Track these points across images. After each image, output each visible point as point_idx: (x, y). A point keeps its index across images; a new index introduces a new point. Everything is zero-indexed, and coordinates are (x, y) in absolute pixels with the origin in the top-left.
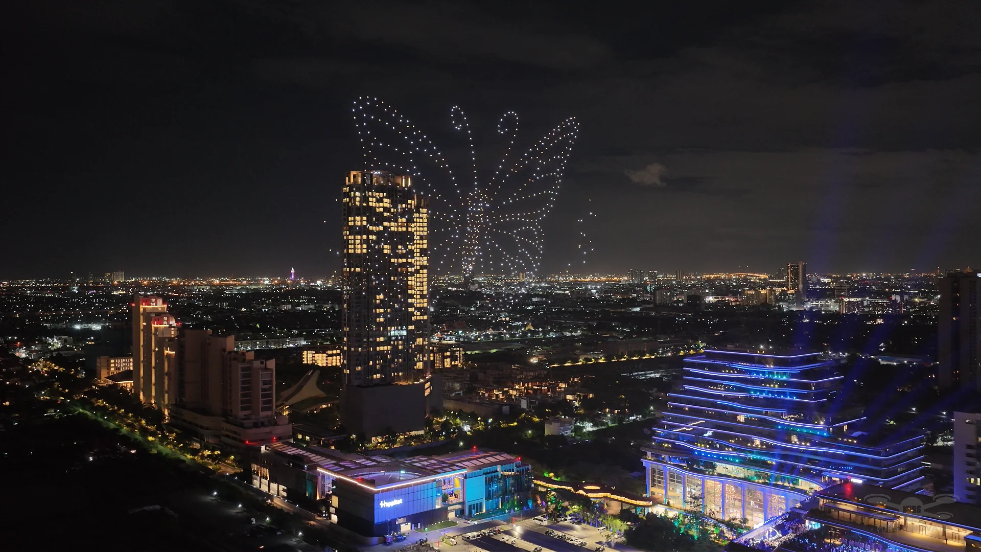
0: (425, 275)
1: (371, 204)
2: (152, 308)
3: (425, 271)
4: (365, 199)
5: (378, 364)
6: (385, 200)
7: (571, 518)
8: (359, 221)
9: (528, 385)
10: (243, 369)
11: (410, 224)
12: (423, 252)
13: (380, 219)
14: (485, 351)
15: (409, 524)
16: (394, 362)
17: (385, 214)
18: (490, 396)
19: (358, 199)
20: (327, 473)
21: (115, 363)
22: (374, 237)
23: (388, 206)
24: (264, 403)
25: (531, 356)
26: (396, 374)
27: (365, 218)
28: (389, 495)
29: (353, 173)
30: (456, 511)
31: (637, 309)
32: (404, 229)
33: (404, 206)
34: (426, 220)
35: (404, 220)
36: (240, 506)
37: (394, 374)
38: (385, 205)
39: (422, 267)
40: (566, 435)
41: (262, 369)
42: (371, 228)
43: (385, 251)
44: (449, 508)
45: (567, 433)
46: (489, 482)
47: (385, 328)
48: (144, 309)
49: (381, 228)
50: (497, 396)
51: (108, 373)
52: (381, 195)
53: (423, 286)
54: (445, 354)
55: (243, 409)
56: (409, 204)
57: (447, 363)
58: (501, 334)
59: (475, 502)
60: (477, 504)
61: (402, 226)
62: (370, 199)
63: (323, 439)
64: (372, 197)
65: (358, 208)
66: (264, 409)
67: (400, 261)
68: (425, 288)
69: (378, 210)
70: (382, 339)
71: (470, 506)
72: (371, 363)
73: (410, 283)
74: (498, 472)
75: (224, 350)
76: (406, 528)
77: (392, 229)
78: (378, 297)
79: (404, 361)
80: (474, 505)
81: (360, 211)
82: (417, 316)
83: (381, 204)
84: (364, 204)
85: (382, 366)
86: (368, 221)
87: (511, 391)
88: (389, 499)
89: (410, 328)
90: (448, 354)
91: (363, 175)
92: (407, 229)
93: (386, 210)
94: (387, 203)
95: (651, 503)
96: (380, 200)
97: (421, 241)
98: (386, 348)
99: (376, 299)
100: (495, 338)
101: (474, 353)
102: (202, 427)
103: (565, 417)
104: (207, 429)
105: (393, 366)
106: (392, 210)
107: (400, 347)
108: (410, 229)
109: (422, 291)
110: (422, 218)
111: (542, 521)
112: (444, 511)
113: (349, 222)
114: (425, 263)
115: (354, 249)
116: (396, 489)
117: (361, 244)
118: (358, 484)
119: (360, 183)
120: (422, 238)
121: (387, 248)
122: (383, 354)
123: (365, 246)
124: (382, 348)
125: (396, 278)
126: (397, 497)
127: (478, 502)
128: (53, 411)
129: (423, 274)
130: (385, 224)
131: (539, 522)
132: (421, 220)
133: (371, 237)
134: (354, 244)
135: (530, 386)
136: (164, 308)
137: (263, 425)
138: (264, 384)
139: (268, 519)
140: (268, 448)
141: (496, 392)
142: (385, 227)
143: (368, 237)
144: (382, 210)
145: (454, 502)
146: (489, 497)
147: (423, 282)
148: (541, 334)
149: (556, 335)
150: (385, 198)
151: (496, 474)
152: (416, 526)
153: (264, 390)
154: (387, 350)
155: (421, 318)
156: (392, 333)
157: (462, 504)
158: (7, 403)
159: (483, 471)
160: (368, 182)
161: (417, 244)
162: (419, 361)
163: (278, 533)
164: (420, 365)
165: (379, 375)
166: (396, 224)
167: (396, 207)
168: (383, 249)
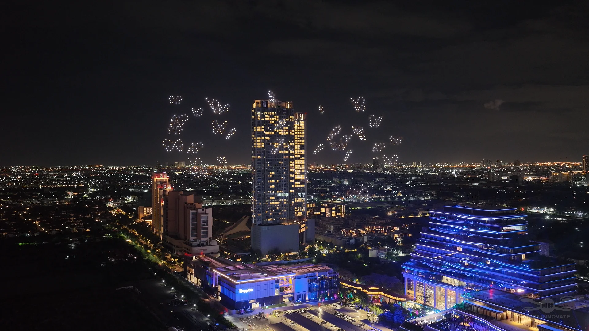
0: (303, 161)
1: (266, 119)
2: (160, 179)
3: (303, 158)
4: (263, 116)
5: (271, 213)
7: (354, 305)
8: (259, 129)
9: (373, 228)
10: (193, 214)
11: (291, 130)
12: (302, 147)
13: (272, 127)
14: (364, 208)
15: (258, 303)
16: (281, 211)
17: (275, 125)
18: (347, 234)
19: (259, 116)
20: (216, 272)
21: (147, 210)
22: (269, 138)
23: (278, 120)
24: (204, 233)
25: (389, 211)
26: (282, 218)
27: (263, 127)
28: (245, 286)
29: (257, 101)
30: (289, 298)
31: (476, 184)
32: (287, 133)
33: (287, 120)
34: (303, 128)
35: (287, 128)
36: (172, 289)
37: (281, 219)
38: (275, 119)
39: (301, 156)
40: (382, 258)
41: (202, 214)
42: (266, 133)
44: (284, 296)
45: (382, 256)
46: (310, 282)
47: (275, 192)
48: (157, 180)
49: (273, 133)
50: (352, 234)
51: (143, 215)
52: (273, 113)
53: (302, 167)
54: (332, 209)
55: (193, 236)
56: (290, 118)
57: (334, 214)
58: (380, 198)
59: (301, 293)
60: (302, 294)
61: (286, 132)
62: (266, 116)
63: (236, 254)
64: (267, 115)
65: (259, 122)
66: (203, 236)
67: (285, 152)
68: (303, 168)
69: (271, 122)
70: (274, 198)
71: (298, 296)
72: (267, 212)
73: (291, 165)
74: (316, 276)
75: (186, 203)
76: (256, 306)
77: (280, 133)
78: (271, 173)
79: (287, 211)
80: (300, 295)
81: (260, 123)
82: (297, 185)
83: (273, 119)
84: (262, 119)
85: (273, 213)
86: (264, 129)
87: (362, 232)
88: (245, 288)
89: (291, 191)
90: (334, 209)
91: (262, 103)
92: (289, 133)
93: (276, 122)
94: (277, 118)
95: (405, 299)
96: (272, 117)
97: (301, 141)
98: (276, 203)
99: (269, 174)
100: (375, 200)
101: (356, 209)
102: (175, 246)
103: (387, 247)
104: (177, 247)
105: (280, 213)
106: (280, 122)
107: (285, 203)
108: (291, 133)
109: (302, 170)
110: (302, 127)
111: (336, 306)
112: (280, 297)
113: (255, 130)
114: (303, 154)
115: (257, 145)
117: (261, 142)
118: (229, 279)
119: (260, 107)
120: (301, 138)
122: (274, 207)
123: (263, 143)
124: (273, 203)
125: (282, 162)
126: (250, 288)
127: (303, 293)
128: (107, 235)
129: (302, 160)
130: (275, 130)
131: (334, 307)
133: (266, 138)
134: (257, 142)
135: (375, 228)
136: (167, 179)
137: (203, 245)
138: (203, 222)
139: (183, 296)
140: (197, 258)
141: (350, 231)
142: (275, 133)
143: (265, 138)
144: (273, 122)
145: (289, 292)
146: (310, 290)
147: (302, 165)
148: (404, 198)
149: (414, 199)
150: (276, 115)
152: (262, 305)
153: (203, 225)
154: (277, 205)
155: (301, 186)
156: (280, 194)
157: (293, 294)
158: (88, 230)
159: (306, 275)
160: (265, 106)
161: (298, 142)
162: (300, 211)
163: (186, 304)
164: (300, 214)
165: (271, 219)
166: (282, 130)
167: (282, 120)
168: (274, 145)
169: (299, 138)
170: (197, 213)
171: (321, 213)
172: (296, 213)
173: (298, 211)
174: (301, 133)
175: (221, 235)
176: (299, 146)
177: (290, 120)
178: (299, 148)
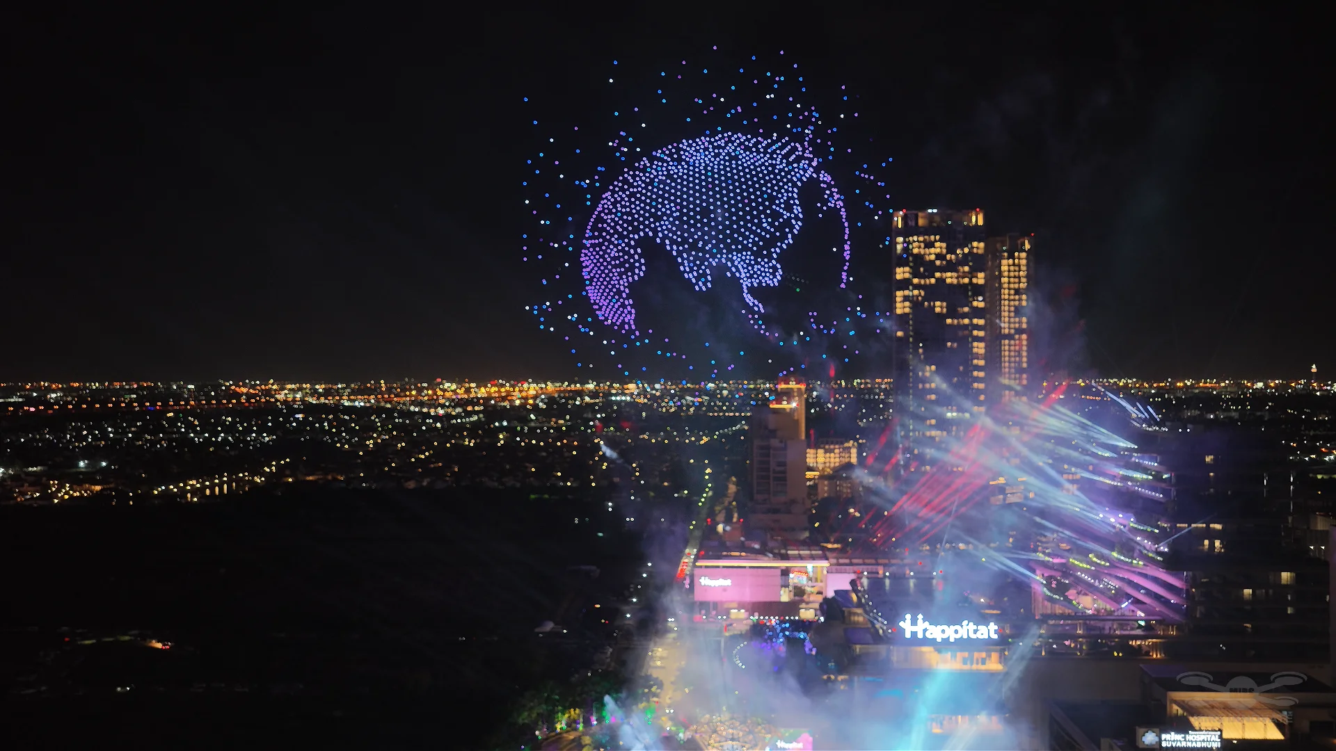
0: (1024, 342)
1: (917, 251)
3: (1024, 336)
4: (907, 245)
6: (937, 244)
8: (900, 273)
10: (762, 448)
11: (975, 274)
12: (1020, 312)
13: (931, 268)
15: (743, 611)
17: (938, 263)
19: (901, 246)
22: (922, 293)
23: (943, 251)
24: (778, 486)
27: (908, 269)
29: (902, 213)
32: (966, 280)
33: (966, 250)
34: (1023, 268)
35: (967, 269)
38: (938, 250)
39: (1020, 331)
42: (916, 281)
43: (938, 310)
44: (803, 605)
49: (933, 281)
52: (932, 238)
53: (1018, 357)
56: (974, 248)
61: (963, 277)
62: (917, 245)
64: (918, 241)
65: (900, 257)
66: (777, 494)
67: (961, 321)
69: (927, 258)
70: (933, 422)
72: (916, 452)
73: (975, 351)
76: (737, 614)
77: (948, 281)
78: (926, 368)
81: (902, 261)
83: (932, 250)
86: (912, 272)
88: (712, 577)
89: (976, 409)
91: (907, 216)
92: (971, 280)
93: (939, 256)
94: (940, 247)
96: (929, 245)
97: (1017, 297)
99: (922, 371)
106: (948, 257)
108: (974, 280)
109: (1021, 363)
110: (1019, 265)
112: (793, 607)
113: (896, 275)
114: (1024, 326)
117: (903, 301)
119: (901, 225)
120: (1017, 292)
121: (939, 307)
123: (907, 304)
124: (933, 434)
125: (954, 344)
126: (725, 578)
129: (1020, 340)
130: (938, 275)
132: (1017, 268)
133: (916, 292)
142: (939, 279)
143: (912, 292)
144: (933, 257)
145: (816, 600)
147: (1020, 352)
150: (938, 241)
152: (751, 615)
153: (775, 472)
156: (949, 415)
160: (912, 223)
161: (1010, 300)
166: (955, 274)
167: (955, 253)
168: (934, 306)
169: (1012, 292)
174: (1017, 280)
176: (1012, 309)
177: (975, 251)
178: (1012, 314)
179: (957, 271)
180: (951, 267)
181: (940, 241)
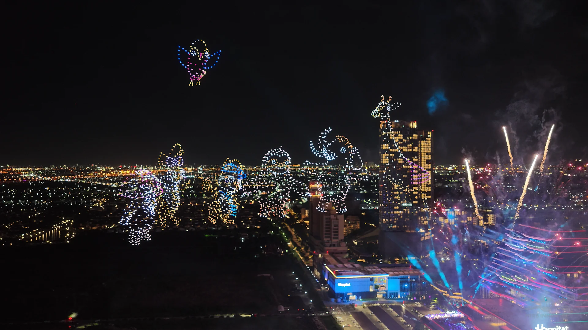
1: (391, 138)
2: (315, 187)
3: (430, 172)
4: (388, 135)
5: (395, 221)
6: (399, 135)
8: (385, 146)
10: (326, 219)
11: (414, 147)
12: (428, 162)
15: (355, 296)
16: (404, 220)
17: (399, 143)
20: (327, 268)
21: (307, 212)
22: (393, 155)
23: (402, 138)
24: (335, 235)
28: (343, 281)
29: (383, 122)
30: (383, 294)
32: (411, 150)
33: (411, 138)
34: (430, 144)
35: (411, 145)
36: (297, 279)
37: (405, 226)
38: (399, 138)
39: (428, 170)
41: (334, 219)
42: (391, 150)
43: (399, 162)
44: (377, 293)
46: (402, 283)
47: (399, 202)
49: (398, 150)
51: (305, 216)
52: (397, 132)
55: (326, 237)
57: (481, 223)
61: (409, 149)
62: (391, 135)
66: (334, 238)
67: (408, 167)
68: (430, 181)
69: (395, 141)
70: (398, 207)
71: (390, 293)
72: (391, 220)
73: (414, 178)
74: (408, 278)
77: (404, 150)
79: (410, 219)
80: (393, 293)
81: (385, 142)
82: (424, 196)
83: (397, 138)
85: (397, 222)
86: (389, 146)
88: (343, 283)
89: (414, 202)
91: (387, 124)
93: (400, 140)
94: (401, 136)
96: (396, 135)
97: (427, 156)
98: (400, 212)
99: (394, 187)
105: (404, 222)
106: (404, 140)
107: (408, 212)
108: (414, 150)
109: (428, 182)
112: (374, 293)
113: (381, 147)
114: (430, 167)
115: (382, 161)
116: (347, 278)
117: (386, 158)
118: (334, 274)
119: (385, 127)
121: (400, 160)
122: (398, 216)
123: (388, 159)
124: (397, 212)
125: (406, 176)
127: (396, 292)
129: (428, 173)
130: (399, 147)
132: (427, 144)
133: (391, 155)
134: (383, 158)
137: (334, 245)
138: (335, 226)
139: (301, 285)
140: (322, 256)
143: (389, 155)
144: (397, 140)
145: (383, 290)
146: (402, 290)
147: (428, 178)
151: (406, 279)
153: (334, 229)
154: (400, 214)
155: (427, 197)
156: (404, 205)
157: (387, 291)
158: (258, 227)
159: (399, 276)
160: (389, 126)
161: (424, 157)
162: (426, 220)
163: (301, 291)
164: (426, 223)
165: (395, 226)
166: (406, 147)
167: (406, 139)
168: (398, 161)
169: (425, 154)
170: (330, 218)
171: (468, 221)
172: (422, 222)
173: (425, 220)
174: (427, 149)
175: (358, 238)
176: (425, 161)
177: (414, 138)
178: (425, 163)
179: (406, 146)
180: (405, 144)
181: (401, 134)
